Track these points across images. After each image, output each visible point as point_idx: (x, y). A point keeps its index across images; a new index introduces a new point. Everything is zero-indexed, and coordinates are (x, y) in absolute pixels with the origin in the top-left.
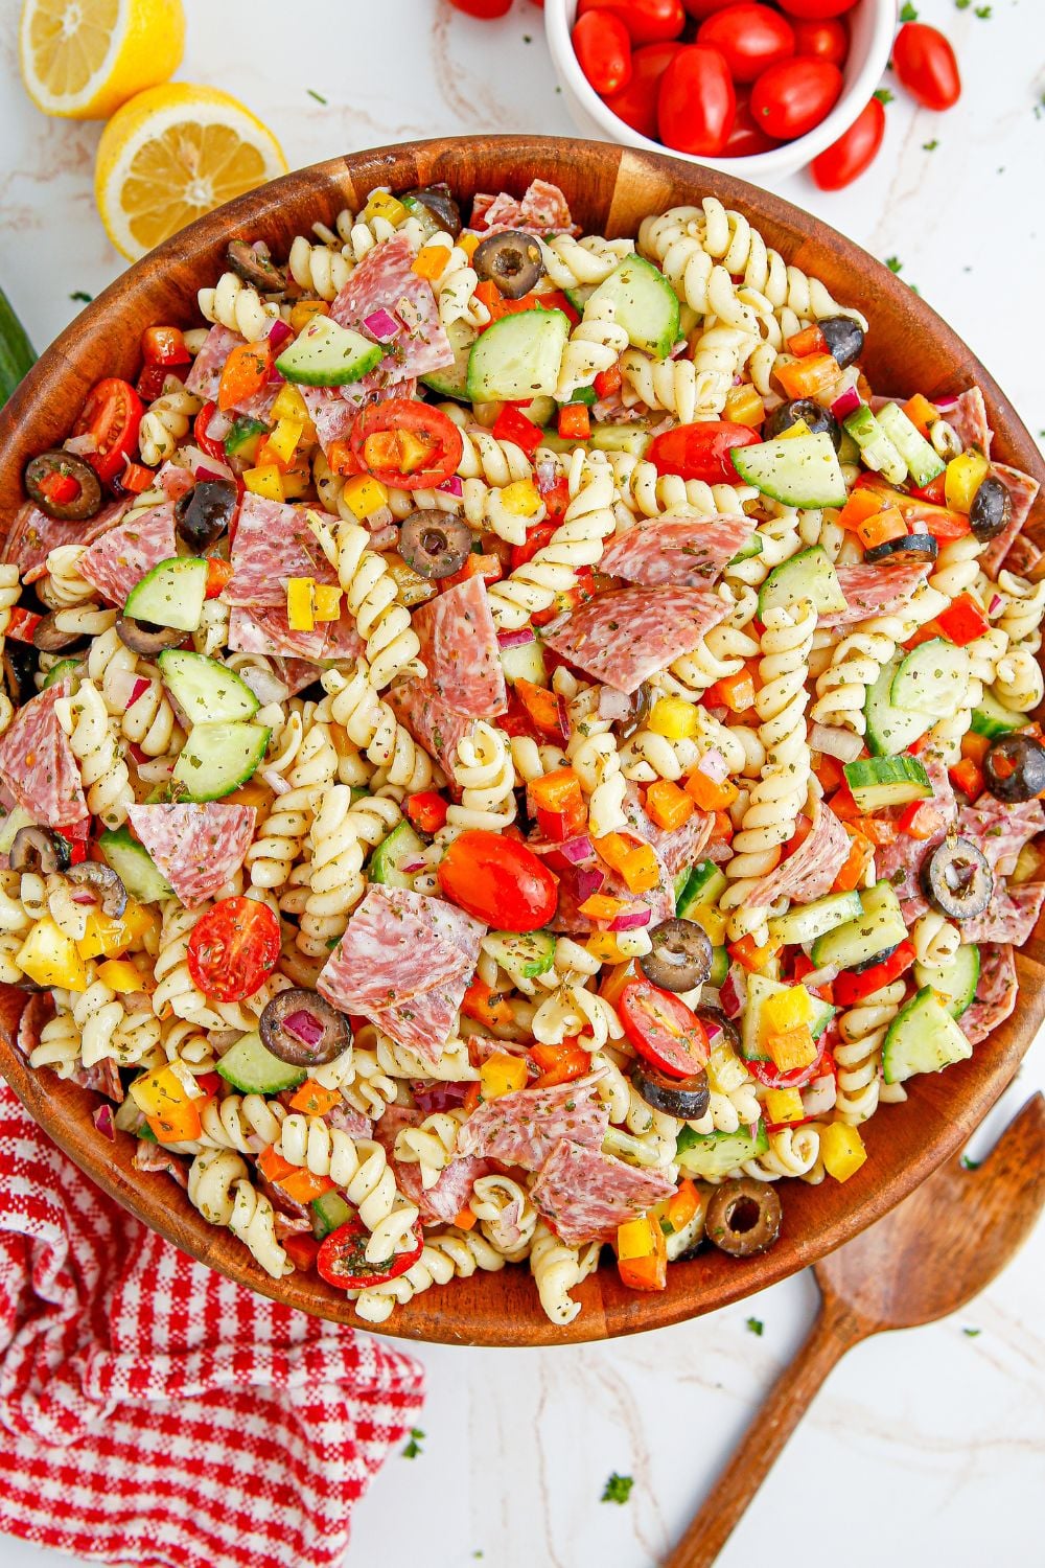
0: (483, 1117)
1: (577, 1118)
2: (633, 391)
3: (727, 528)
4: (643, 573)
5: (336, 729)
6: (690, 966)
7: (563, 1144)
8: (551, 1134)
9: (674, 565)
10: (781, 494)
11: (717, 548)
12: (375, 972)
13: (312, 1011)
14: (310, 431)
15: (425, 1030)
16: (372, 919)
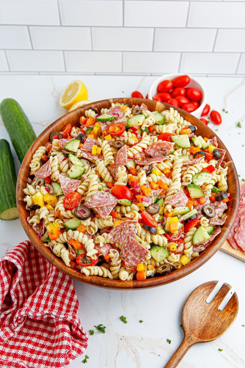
0: (113, 231)
1: (131, 229)
2: (155, 130)
3: (169, 145)
4: (154, 155)
5: (97, 172)
6: (156, 210)
7: (128, 235)
8: (126, 233)
9: (159, 153)
10: (179, 145)
11: (167, 149)
12: (97, 201)
13: (84, 210)
14: (100, 129)
15: (105, 213)
16: (98, 194)
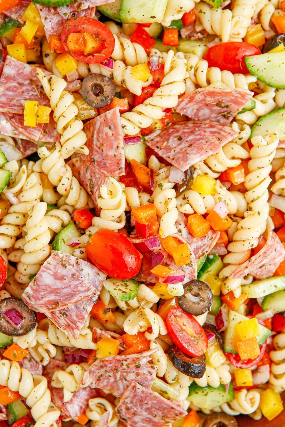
0: (96, 368)
1: (141, 371)
2: (201, 23)
3: (239, 95)
4: (196, 114)
5: (43, 175)
6: (201, 303)
7: (133, 384)
8: (128, 378)
9: (212, 111)
10: (267, 81)
11: (233, 105)
12: (51, 292)
13: (19, 309)
14: (41, 28)
15: (72, 322)
16: (52, 267)
